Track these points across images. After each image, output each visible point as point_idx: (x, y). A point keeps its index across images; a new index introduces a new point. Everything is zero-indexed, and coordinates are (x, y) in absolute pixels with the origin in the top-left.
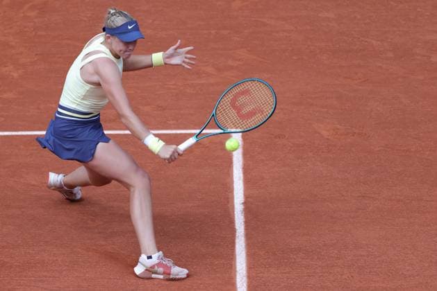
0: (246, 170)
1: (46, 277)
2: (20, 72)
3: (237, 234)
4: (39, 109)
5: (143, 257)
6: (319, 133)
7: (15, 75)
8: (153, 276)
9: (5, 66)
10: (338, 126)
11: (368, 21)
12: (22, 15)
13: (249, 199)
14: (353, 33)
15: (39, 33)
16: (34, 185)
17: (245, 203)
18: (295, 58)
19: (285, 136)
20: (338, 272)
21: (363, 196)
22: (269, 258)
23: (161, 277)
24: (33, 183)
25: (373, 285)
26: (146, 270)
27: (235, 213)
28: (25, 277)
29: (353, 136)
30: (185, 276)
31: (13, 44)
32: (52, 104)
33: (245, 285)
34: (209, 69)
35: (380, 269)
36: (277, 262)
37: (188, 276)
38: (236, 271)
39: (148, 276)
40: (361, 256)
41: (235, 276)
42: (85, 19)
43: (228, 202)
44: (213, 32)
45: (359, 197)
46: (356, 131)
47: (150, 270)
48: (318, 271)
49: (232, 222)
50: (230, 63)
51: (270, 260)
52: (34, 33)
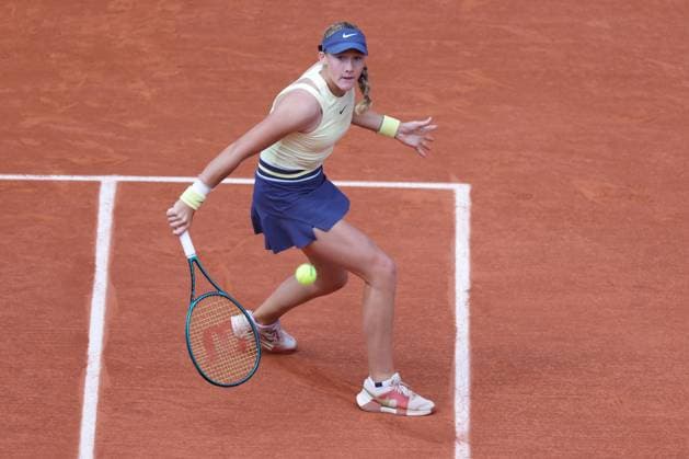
0: (474, 242)
1: (181, 386)
2: (154, 90)
3: (458, 335)
4: (179, 144)
5: (369, 383)
6: (582, 194)
7: (147, 94)
8: (383, 409)
9: (133, 82)
10: (609, 185)
11: (656, 35)
12: (159, 9)
13: (477, 286)
14: (635, 50)
15: (183, 36)
16: (168, 255)
17: (472, 291)
18: (550, 83)
19: (531, 196)
20: (600, 394)
21: (641, 287)
22: (503, 371)
23: (395, 411)
24: (168, 251)
25: (651, 415)
26: (373, 400)
27: (457, 304)
28: (152, 386)
29: (630, 199)
30: (429, 412)
31: (145, 49)
32: (198, 137)
33: (467, 408)
34: (427, 97)
35: (661, 393)
36: (514, 378)
37: (433, 412)
38: (454, 388)
39: (376, 408)
40: (636, 372)
41: (453, 393)
42: (250, 18)
43: (447, 288)
44: (433, 42)
45: (635, 286)
46: (635, 192)
47: (378, 401)
48: (572, 392)
49: (451, 317)
50: (457, 88)
51: (503, 374)
52: (176, 35)
